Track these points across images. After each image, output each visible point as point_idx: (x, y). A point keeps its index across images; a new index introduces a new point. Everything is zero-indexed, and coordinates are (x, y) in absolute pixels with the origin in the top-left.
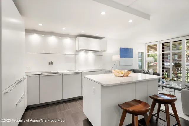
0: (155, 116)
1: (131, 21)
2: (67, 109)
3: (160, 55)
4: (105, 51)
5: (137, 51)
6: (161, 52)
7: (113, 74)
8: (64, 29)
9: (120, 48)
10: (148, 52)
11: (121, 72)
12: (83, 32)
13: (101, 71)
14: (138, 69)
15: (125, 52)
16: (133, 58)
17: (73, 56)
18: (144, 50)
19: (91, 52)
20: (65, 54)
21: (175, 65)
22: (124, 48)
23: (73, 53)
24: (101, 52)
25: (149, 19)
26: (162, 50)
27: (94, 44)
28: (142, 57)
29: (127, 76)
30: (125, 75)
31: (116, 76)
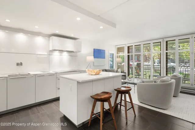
0: (119, 104)
1: (101, 27)
2: (42, 111)
3: (126, 56)
4: (79, 52)
5: (109, 52)
6: (127, 54)
7: (87, 74)
8: (36, 27)
9: (94, 49)
10: (118, 54)
11: (93, 71)
12: (57, 32)
13: (76, 71)
14: (109, 69)
15: (98, 53)
16: (105, 58)
17: (46, 56)
18: (114, 51)
19: (66, 52)
20: (37, 54)
21: (138, 65)
22: (97, 50)
23: (46, 54)
24: (76, 52)
25: (115, 27)
26: (128, 52)
27: (69, 45)
28: (113, 58)
29: (98, 74)
30: (97, 73)
31: (90, 74)
